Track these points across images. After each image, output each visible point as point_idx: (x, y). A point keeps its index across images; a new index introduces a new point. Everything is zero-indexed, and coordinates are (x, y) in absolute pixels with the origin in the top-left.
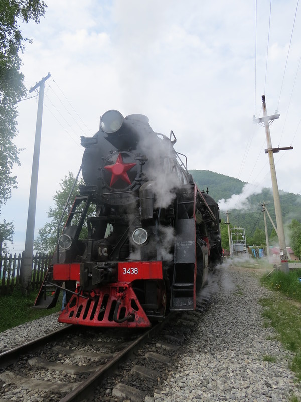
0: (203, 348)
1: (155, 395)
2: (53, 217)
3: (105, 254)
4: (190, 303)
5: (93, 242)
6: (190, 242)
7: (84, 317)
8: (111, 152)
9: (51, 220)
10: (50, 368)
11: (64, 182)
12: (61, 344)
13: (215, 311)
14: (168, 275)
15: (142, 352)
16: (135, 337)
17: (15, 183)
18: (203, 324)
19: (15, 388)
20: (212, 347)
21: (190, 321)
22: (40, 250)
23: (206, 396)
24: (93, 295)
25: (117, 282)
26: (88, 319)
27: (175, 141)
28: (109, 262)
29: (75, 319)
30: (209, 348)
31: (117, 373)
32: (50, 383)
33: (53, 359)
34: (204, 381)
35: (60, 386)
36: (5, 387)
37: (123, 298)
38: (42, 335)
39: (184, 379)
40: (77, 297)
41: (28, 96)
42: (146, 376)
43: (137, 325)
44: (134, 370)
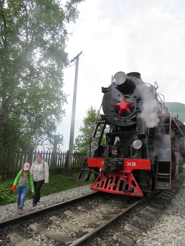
0: (176, 213)
1: (148, 233)
2: (82, 132)
3: (116, 154)
4: (167, 185)
5: (109, 147)
6: (167, 149)
7: (105, 188)
8: (119, 96)
9: (81, 133)
10: (89, 212)
11: (88, 112)
12: (92, 201)
13: (183, 193)
14: (154, 168)
15: (138, 210)
16: (133, 202)
17: (65, 113)
18: (175, 200)
19: (73, 219)
20: (182, 214)
21: (167, 197)
22: (76, 150)
23: (178, 238)
24: (110, 176)
25: (123, 170)
26: (107, 189)
27: (157, 87)
28: (119, 159)
29: (100, 188)
30: (179, 213)
31: (126, 218)
32: (90, 219)
33: (90, 208)
34: (177, 230)
35: (96, 221)
36: (69, 218)
37: (127, 179)
38: (81, 196)
39: (165, 227)
40: (101, 177)
41: (70, 65)
42: (142, 222)
43: (135, 195)
44: (135, 218)
